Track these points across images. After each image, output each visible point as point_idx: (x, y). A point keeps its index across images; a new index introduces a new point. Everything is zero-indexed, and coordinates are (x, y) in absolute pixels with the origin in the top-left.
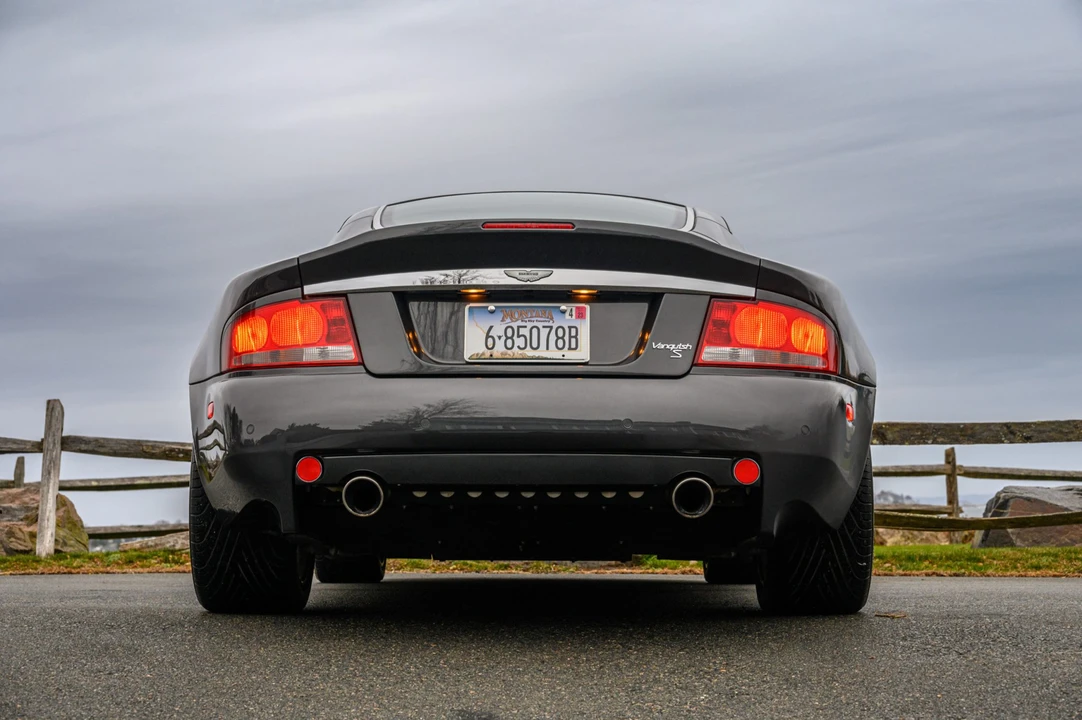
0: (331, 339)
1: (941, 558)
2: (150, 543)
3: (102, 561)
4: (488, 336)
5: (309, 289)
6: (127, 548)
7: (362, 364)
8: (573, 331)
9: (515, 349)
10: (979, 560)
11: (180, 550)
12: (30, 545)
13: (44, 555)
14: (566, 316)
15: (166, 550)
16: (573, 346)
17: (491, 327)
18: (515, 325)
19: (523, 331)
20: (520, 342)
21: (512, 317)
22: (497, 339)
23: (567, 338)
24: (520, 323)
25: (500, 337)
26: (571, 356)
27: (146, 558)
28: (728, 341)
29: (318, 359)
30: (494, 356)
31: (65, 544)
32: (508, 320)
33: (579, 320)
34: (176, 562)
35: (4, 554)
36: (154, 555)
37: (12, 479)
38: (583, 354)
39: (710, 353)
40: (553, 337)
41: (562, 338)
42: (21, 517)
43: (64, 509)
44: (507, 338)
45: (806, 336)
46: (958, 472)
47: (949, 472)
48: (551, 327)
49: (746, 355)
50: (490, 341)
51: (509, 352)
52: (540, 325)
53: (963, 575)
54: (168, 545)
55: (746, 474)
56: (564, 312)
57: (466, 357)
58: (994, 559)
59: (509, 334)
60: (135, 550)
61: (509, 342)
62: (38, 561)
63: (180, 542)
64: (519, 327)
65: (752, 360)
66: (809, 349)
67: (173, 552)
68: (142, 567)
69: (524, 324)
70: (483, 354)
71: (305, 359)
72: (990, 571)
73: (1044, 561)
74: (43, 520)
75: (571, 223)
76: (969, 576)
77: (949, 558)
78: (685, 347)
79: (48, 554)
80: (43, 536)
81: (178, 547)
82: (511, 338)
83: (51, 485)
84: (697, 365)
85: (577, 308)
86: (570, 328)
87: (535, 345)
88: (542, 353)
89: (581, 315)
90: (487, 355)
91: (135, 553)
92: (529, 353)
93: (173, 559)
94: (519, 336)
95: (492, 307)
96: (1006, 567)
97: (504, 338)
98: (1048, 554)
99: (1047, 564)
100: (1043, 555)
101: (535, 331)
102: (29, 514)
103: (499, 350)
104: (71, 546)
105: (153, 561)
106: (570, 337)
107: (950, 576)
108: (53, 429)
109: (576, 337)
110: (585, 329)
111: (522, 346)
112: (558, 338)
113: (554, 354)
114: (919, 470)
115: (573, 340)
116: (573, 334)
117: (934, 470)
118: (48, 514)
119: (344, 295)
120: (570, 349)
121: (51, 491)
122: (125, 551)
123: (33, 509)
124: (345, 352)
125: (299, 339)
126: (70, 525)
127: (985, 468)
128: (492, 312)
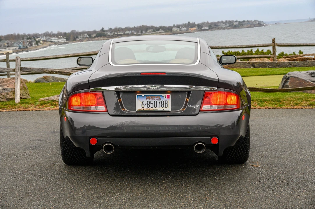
0: (98, 104)
1: (270, 100)
2: (47, 99)
3: (34, 104)
4: (142, 104)
6: (40, 100)
7: (107, 112)
8: (166, 102)
9: (150, 107)
10: (281, 102)
11: (55, 100)
12: (13, 97)
13: (17, 102)
14: (164, 98)
15: (51, 101)
16: (166, 106)
17: (143, 101)
19: (152, 102)
21: (149, 98)
22: (145, 105)
23: (164, 104)
24: (151, 100)
25: (146, 104)
26: (166, 109)
27: (46, 103)
28: (209, 103)
29: (95, 110)
30: (144, 110)
31: (23, 95)
32: (148, 99)
33: (168, 99)
34: (55, 105)
35: (6, 100)
36: (48, 102)
37: (6, 58)
38: (169, 109)
39: (205, 107)
40: (160, 104)
41: (163, 104)
42: (10, 91)
43: (22, 84)
44: (148, 104)
45: (231, 99)
46: (276, 45)
47: (273, 45)
48: (160, 101)
49: (215, 107)
50: (143, 105)
51: (148, 108)
52: (157, 100)
53: (275, 108)
54: (52, 99)
55: (214, 141)
56: (163, 97)
57: (136, 110)
58: (285, 101)
59: (148, 103)
60: (43, 101)
61: (148, 106)
62: (15, 105)
63: (55, 98)
64: (151, 101)
65: (216, 108)
66: (232, 103)
67: (53, 101)
68: (45, 107)
69: (152, 100)
70: (141, 109)
71: (92, 109)
72: (283, 107)
73: (299, 101)
74: (16, 92)
75: (165, 73)
76: (277, 108)
77: (272, 100)
78: (198, 106)
79: (18, 102)
80: (17, 97)
81: (55, 99)
82: (149, 104)
83: (18, 82)
84: (201, 111)
85: (167, 95)
86: (165, 101)
87: (155, 106)
88: (157, 109)
89: (168, 97)
90: (142, 109)
91: (43, 102)
92: (154, 108)
93: (54, 104)
94: (151, 104)
95: (143, 95)
96: (288, 103)
97: (147, 104)
98: (300, 99)
99: (299, 103)
100: (298, 99)
101: (155, 102)
102: (12, 90)
103: (146, 108)
104: (25, 96)
105: (48, 105)
106: (165, 104)
107: (272, 109)
108: (18, 65)
109: (167, 104)
110: (169, 101)
111: (152, 107)
112: (162, 104)
113: (161, 109)
114: (265, 45)
115: (166, 105)
116: (166, 103)
117: (269, 45)
118: (18, 90)
120: (165, 107)
121: (18, 84)
122: (40, 101)
123: (13, 89)
124: (102, 108)
125: (90, 104)
126: (24, 89)
127: (284, 44)
128: (143, 97)
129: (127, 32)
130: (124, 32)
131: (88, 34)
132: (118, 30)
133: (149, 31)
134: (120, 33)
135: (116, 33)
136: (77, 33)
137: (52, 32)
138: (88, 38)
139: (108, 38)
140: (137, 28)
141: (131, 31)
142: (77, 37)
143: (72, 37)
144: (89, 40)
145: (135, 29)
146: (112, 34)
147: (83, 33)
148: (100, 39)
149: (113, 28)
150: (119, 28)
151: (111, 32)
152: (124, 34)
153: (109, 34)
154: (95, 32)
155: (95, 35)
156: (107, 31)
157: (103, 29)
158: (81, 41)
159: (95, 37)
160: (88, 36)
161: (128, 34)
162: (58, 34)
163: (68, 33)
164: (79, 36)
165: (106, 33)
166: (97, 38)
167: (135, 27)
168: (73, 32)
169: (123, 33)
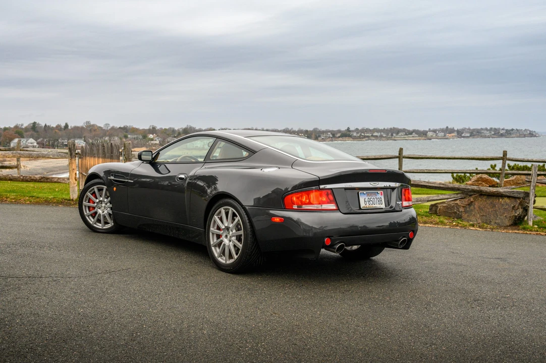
0: (328, 202)
4: (365, 201)
5: (322, 187)
17: (365, 198)
18: (370, 197)
20: (371, 202)
21: (369, 195)
26: (382, 207)
30: (367, 207)
38: (384, 205)
48: (377, 198)
51: (370, 205)
52: (374, 197)
56: (379, 194)
57: (361, 207)
70: (364, 207)
75: (386, 170)
78: (401, 203)
84: (403, 207)
85: (382, 192)
86: (380, 198)
89: (382, 194)
92: (374, 206)
97: (368, 201)
112: (378, 201)
113: (378, 206)
115: (381, 201)
119: (331, 189)
120: (381, 204)
128: (365, 194)
129: (376, 134)
130: (372, 134)
131: (331, 134)
132: (366, 131)
133: (400, 134)
134: (368, 135)
135: (362, 134)
136: (320, 131)
137: (292, 129)
138: (331, 138)
139: (353, 139)
140: (387, 130)
141: (380, 132)
142: (320, 136)
143: (313, 136)
144: (332, 141)
145: (384, 131)
146: (359, 135)
147: (326, 132)
148: (344, 139)
149: (360, 128)
150: (367, 129)
151: (357, 133)
152: (372, 136)
153: (355, 134)
154: (339, 131)
155: (339, 135)
156: (353, 131)
157: (348, 128)
158: (323, 140)
159: (339, 137)
160: (331, 136)
161: (377, 136)
162: (298, 131)
163: (310, 131)
164: (321, 135)
165: (352, 133)
166: (341, 139)
167: (384, 129)
168: (315, 130)
169: (370, 135)
